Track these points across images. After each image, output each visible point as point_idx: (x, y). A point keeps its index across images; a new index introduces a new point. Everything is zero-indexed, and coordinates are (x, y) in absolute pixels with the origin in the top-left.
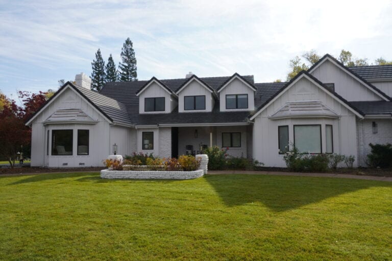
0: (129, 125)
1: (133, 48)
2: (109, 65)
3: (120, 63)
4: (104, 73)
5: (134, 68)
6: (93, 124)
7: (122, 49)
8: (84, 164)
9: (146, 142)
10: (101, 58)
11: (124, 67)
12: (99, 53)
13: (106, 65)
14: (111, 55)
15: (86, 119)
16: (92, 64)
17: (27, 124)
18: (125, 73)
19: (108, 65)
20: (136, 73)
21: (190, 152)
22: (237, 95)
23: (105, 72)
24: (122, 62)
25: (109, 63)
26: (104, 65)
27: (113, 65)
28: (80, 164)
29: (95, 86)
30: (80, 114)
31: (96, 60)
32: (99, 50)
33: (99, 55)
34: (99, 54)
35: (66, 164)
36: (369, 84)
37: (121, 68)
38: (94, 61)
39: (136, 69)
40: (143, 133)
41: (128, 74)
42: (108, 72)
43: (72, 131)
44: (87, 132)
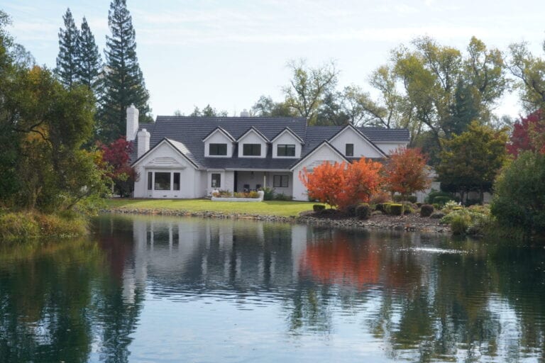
0: (202, 168)
1: (128, 9)
2: (84, 37)
3: (107, 37)
5: (132, 45)
6: (182, 169)
7: (110, 12)
8: (177, 196)
9: (214, 181)
10: (73, 25)
11: (114, 44)
12: (69, 15)
15: (178, 166)
16: (60, 36)
18: (116, 53)
20: (134, 52)
21: (247, 190)
22: (286, 145)
24: (111, 35)
30: (175, 162)
31: (65, 29)
32: (68, 10)
34: (68, 19)
35: (166, 196)
36: (373, 145)
37: (110, 45)
38: (61, 30)
39: (135, 45)
41: (121, 54)
43: (170, 173)
44: (179, 174)
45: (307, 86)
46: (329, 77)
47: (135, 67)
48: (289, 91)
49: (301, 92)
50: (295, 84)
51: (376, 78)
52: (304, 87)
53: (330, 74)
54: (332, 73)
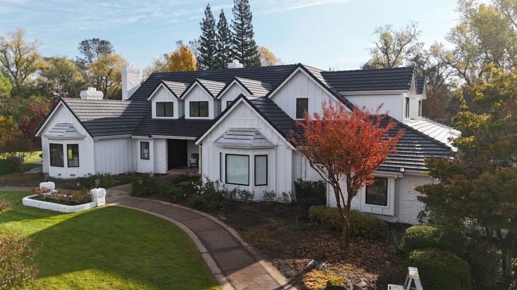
3: (232, 21)
4: (215, 34)
5: (250, 26)
7: (235, 2)
8: (75, 175)
10: (211, 16)
12: (208, 8)
13: (216, 24)
14: (222, 10)
15: (74, 135)
16: (201, 24)
17: (36, 136)
19: (218, 24)
20: (251, 32)
23: (217, 32)
24: (234, 19)
25: (220, 21)
26: (214, 23)
27: (225, 23)
28: (71, 175)
29: (204, 52)
30: (70, 130)
31: (205, 18)
32: (209, 5)
33: (209, 12)
35: (60, 175)
38: (203, 19)
40: (141, 142)
42: (219, 33)
44: (76, 146)
45: (391, 46)
46: (410, 37)
47: (253, 43)
48: (376, 52)
49: (386, 52)
50: (380, 45)
51: (454, 34)
52: (388, 48)
53: (411, 35)
54: (412, 33)
